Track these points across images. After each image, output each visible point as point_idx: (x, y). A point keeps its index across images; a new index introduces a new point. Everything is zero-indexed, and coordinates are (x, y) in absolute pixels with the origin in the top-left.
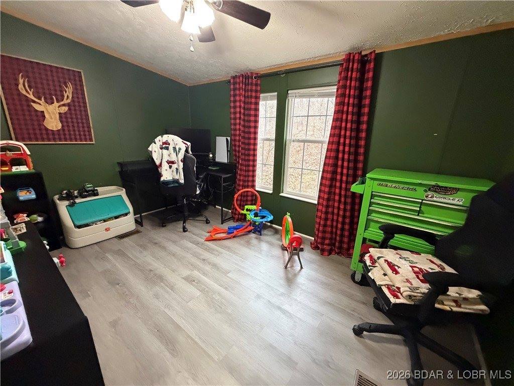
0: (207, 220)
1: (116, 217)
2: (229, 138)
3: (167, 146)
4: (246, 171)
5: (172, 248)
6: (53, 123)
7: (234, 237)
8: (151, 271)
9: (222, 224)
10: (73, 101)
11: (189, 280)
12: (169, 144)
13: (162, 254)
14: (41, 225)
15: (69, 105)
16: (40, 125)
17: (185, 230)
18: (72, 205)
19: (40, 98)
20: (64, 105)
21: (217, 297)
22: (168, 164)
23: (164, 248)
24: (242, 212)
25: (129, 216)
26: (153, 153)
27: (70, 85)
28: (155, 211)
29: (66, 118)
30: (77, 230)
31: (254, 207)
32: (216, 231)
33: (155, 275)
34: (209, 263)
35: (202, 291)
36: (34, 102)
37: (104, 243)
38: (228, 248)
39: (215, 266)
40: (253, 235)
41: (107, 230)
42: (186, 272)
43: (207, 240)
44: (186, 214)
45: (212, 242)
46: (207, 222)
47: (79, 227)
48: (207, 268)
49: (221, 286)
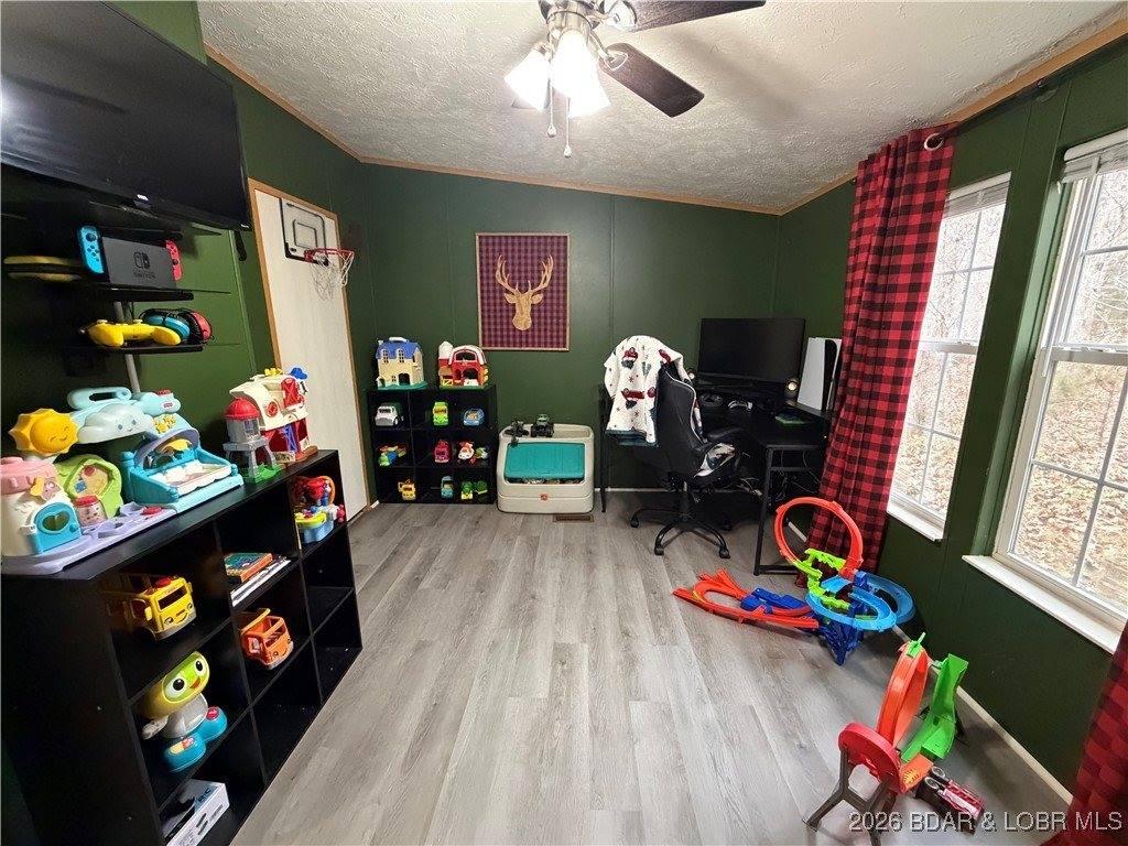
0: (723, 548)
1: (563, 481)
2: (838, 342)
3: (631, 359)
4: (855, 444)
5: (605, 574)
6: (523, 321)
7: (748, 622)
8: (533, 597)
9: (756, 574)
10: (551, 284)
11: (561, 655)
12: (636, 356)
13: (578, 577)
14: (484, 463)
15: (545, 291)
16: (508, 323)
17: (659, 549)
18: (514, 444)
19: (513, 286)
20: (539, 292)
21: (559, 733)
22: (626, 396)
23: (591, 567)
24: (797, 563)
25: (581, 484)
26: (608, 371)
27: (551, 261)
28: (650, 490)
29: (539, 311)
30: (507, 484)
31: (838, 563)
32: (717, 584)
33: (531, 608)
34: (628, 647)
35: (554, 694)
36: (507, 291)
37: (534, 518)
38: (702, 641)
39: (630, 662)
40: (813, 648)
41: (544, 497)
42: (571, 637)
43: (682, 596)
44: (685, 515)
45: (684, 604)
46: (724, 553)
47: (512, 480)
48: (613, 655)
49: (592, 715)
